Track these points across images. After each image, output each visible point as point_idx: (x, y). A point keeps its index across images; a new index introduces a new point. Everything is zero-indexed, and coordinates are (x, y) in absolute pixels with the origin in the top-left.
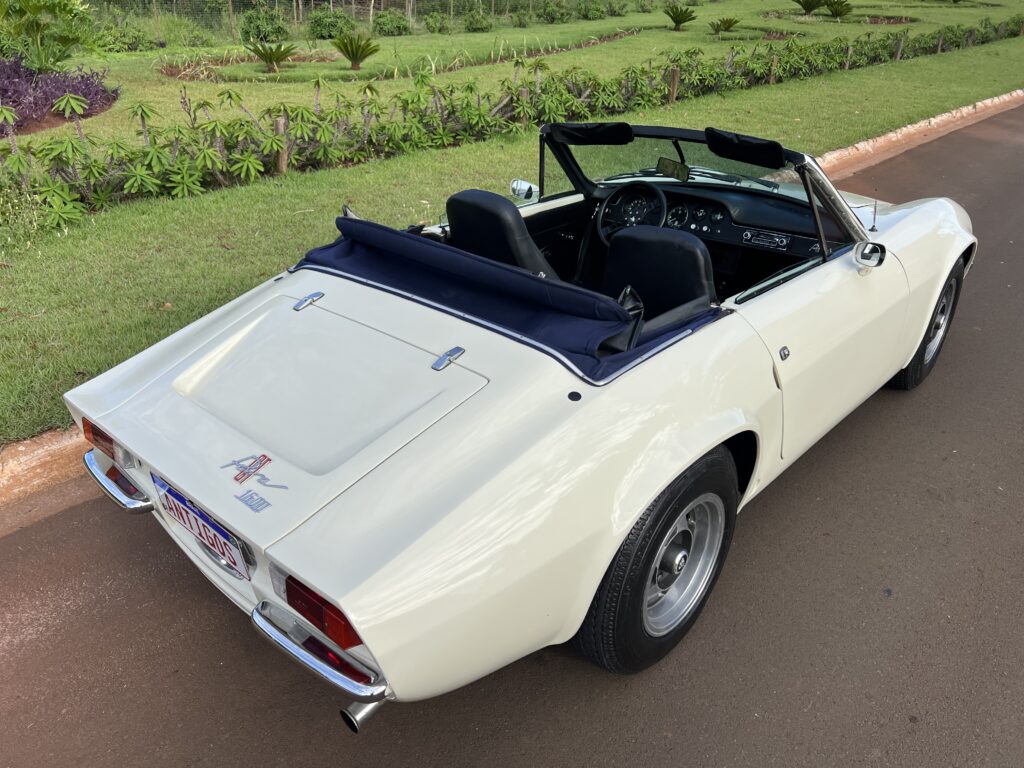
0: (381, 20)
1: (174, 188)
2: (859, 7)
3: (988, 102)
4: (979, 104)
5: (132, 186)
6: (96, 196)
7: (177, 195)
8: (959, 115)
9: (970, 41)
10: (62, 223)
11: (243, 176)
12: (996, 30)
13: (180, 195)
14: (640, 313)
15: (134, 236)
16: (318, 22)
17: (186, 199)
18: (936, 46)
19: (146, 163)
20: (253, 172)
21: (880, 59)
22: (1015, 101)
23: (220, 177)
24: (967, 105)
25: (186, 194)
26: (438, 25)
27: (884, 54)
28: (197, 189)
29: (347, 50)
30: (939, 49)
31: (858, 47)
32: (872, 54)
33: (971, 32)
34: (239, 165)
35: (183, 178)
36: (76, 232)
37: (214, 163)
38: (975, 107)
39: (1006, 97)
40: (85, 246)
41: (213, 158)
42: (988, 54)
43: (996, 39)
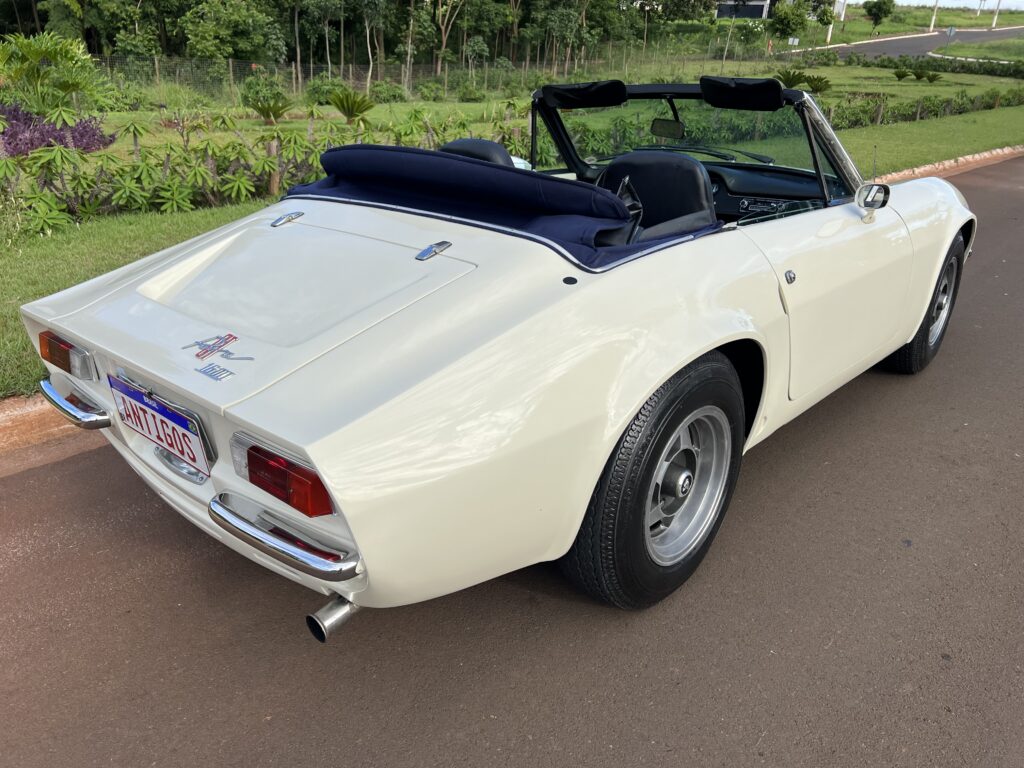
0: (378, 88)
1: (163, 204)
2: (838, 85)
3: (969, 158)
4: (961, 159)
5: (121, 197)
6: (84, 209)
7: (166, 210)
8: (941, 167)
9: (948, 110)
10: (46, 227)
11: (233, 195)
12: (972, 102)
13: (169, 211)
14: (638, 215)
15: (120, 242)
16: (316, 90)
17: (174, 214)
18: (915, 114)
19: (136, 176)
20: (244, 192)
21: (861, 124)
22: (995, 158)
23: (211, 197)
24: (949, 158)
25: (175, 208)
26: (433, 94)
27: (865, 119)
28: (187, 205)
29: (343, 106)
30: (918, 116)
31: (840, 111)
32: (853, 118)
33: (948, 102)
34: (230, 186)
35: (172, 194)
36: (60, 237)
37: (204, 180)
38: (956, 161)
39: (986, 155)
40: (68, 249)
41: (205, 176)
42: (966, 122)
43: (972, 110)
